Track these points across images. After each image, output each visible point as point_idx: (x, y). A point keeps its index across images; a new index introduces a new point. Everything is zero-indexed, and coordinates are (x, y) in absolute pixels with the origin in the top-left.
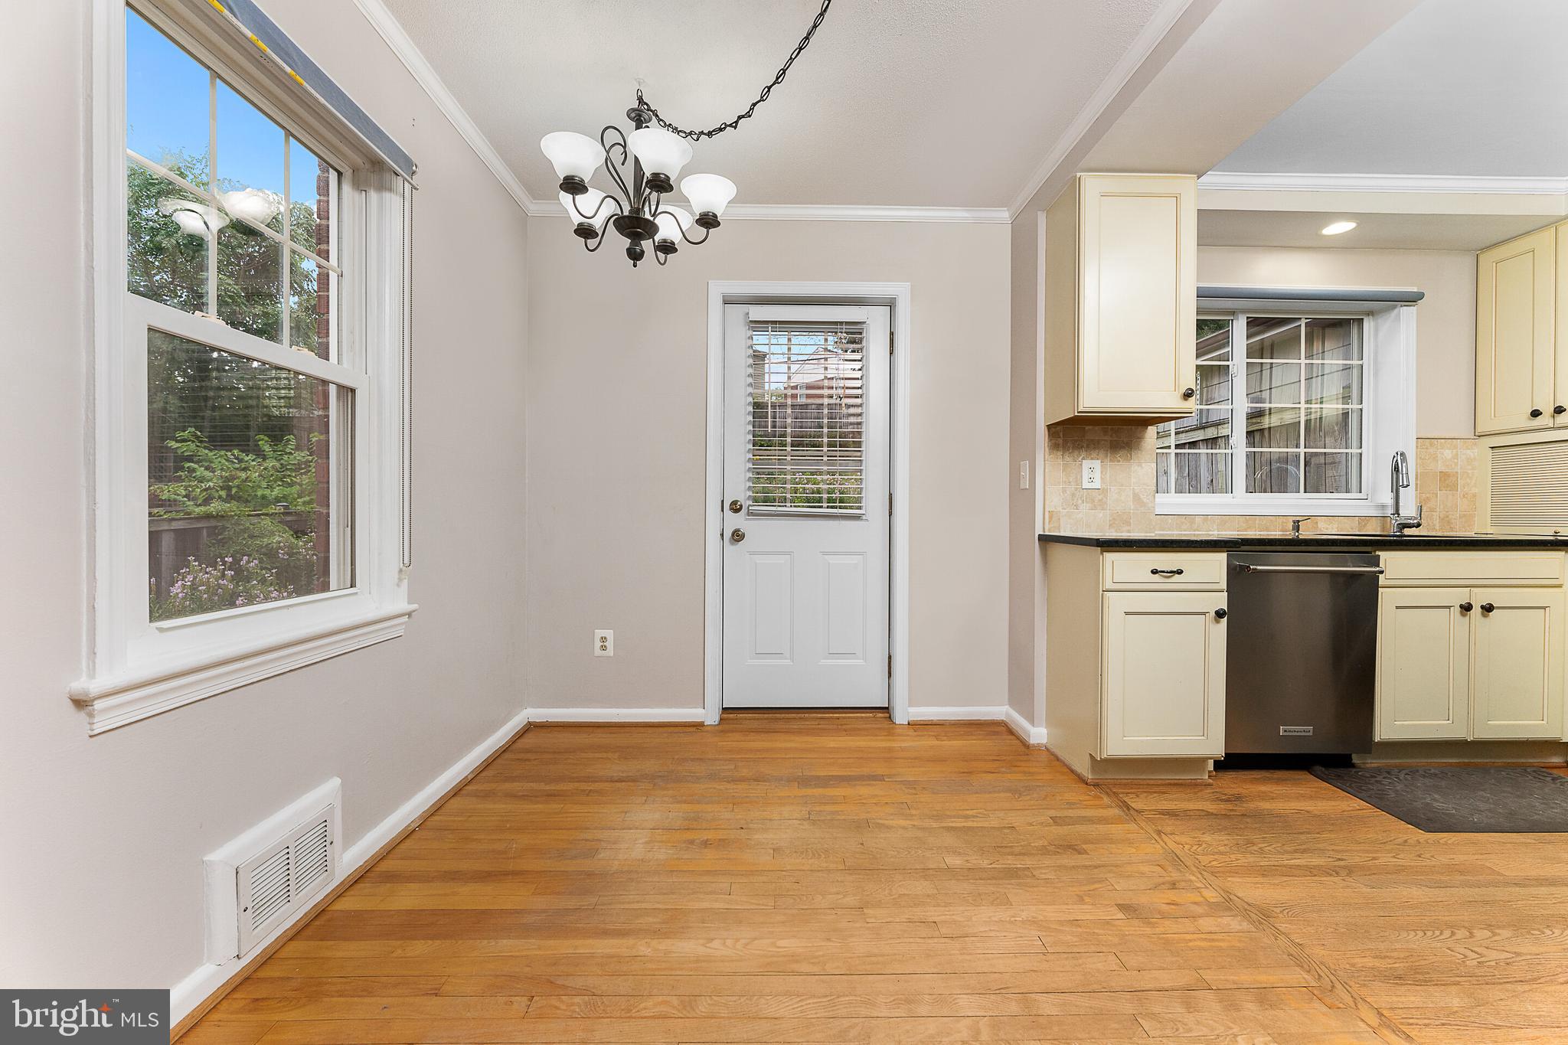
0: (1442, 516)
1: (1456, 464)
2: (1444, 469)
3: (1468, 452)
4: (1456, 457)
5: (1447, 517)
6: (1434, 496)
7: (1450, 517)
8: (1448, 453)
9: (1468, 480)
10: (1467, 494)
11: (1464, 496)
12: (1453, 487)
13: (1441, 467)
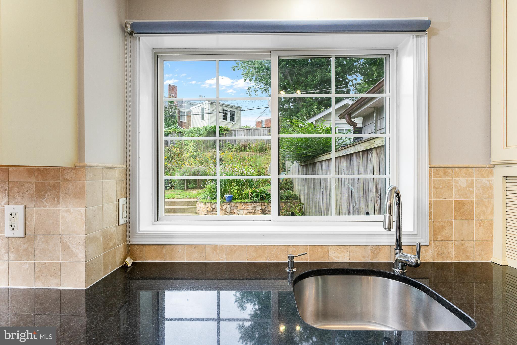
0: (457, 244)
1: (472, 192)
2: (458, 198)
3: (484, 180)
4: (471, 185)
5: (463, 245)
6: (449, 224)
7: (466, 245)
8: (462, 182)
9: (484, 209)
10: (482, 222)
11: (480, 224)
12: (469, 215)
13: (456, 196)
